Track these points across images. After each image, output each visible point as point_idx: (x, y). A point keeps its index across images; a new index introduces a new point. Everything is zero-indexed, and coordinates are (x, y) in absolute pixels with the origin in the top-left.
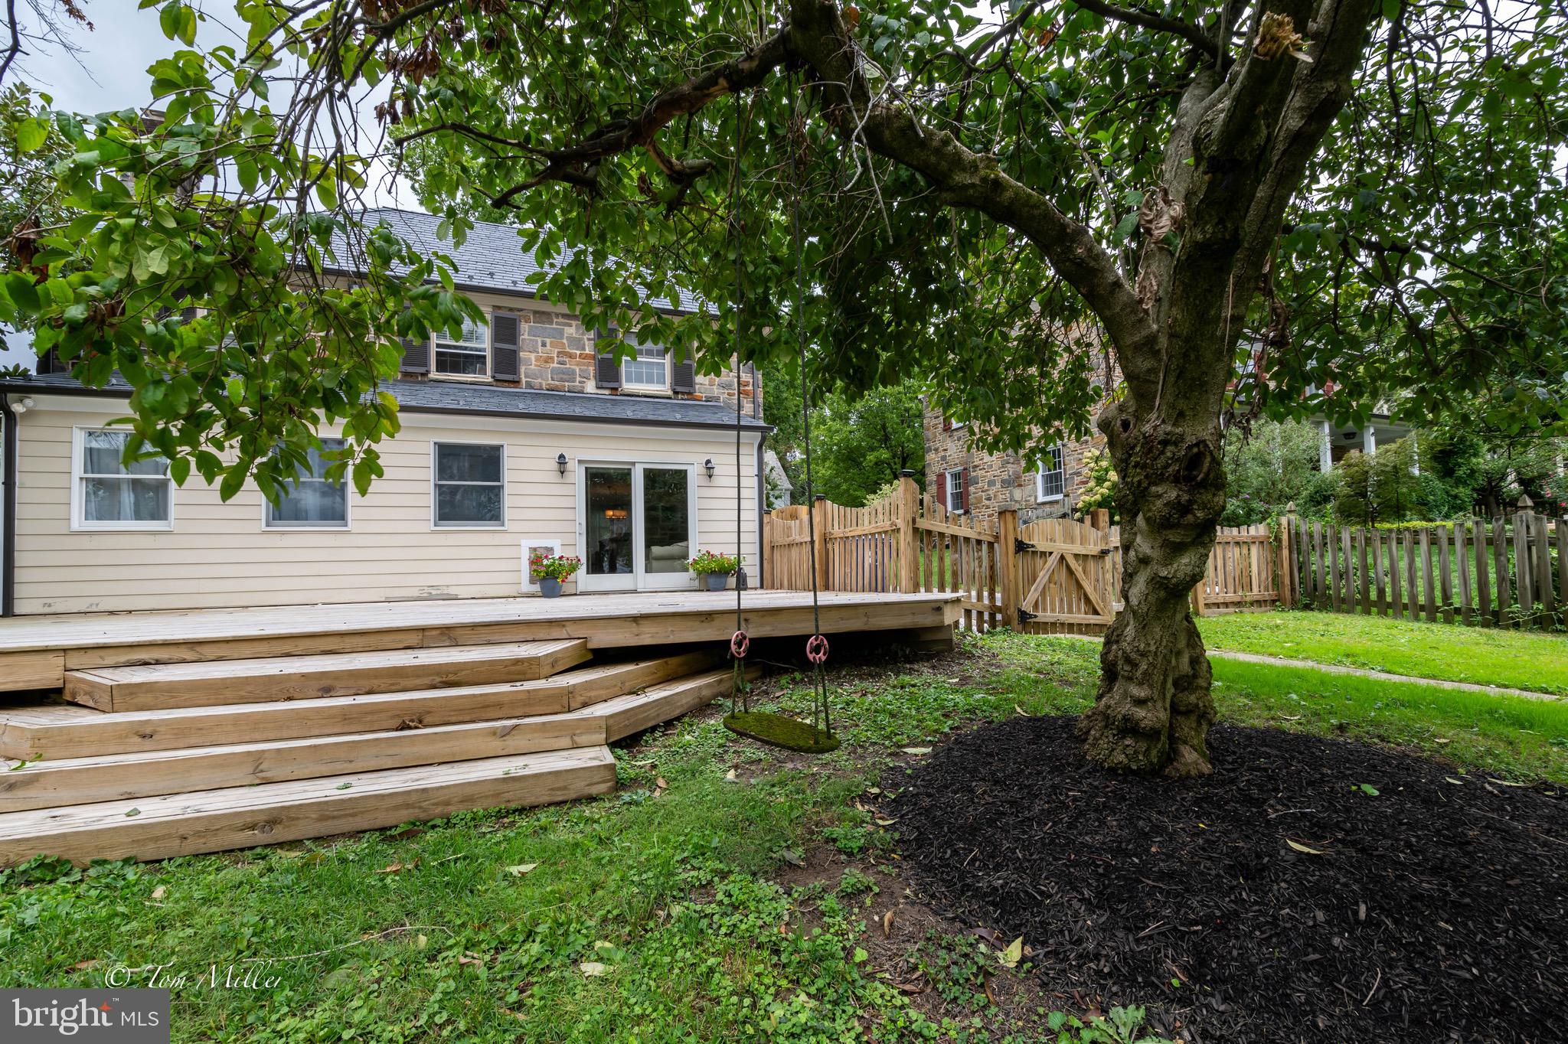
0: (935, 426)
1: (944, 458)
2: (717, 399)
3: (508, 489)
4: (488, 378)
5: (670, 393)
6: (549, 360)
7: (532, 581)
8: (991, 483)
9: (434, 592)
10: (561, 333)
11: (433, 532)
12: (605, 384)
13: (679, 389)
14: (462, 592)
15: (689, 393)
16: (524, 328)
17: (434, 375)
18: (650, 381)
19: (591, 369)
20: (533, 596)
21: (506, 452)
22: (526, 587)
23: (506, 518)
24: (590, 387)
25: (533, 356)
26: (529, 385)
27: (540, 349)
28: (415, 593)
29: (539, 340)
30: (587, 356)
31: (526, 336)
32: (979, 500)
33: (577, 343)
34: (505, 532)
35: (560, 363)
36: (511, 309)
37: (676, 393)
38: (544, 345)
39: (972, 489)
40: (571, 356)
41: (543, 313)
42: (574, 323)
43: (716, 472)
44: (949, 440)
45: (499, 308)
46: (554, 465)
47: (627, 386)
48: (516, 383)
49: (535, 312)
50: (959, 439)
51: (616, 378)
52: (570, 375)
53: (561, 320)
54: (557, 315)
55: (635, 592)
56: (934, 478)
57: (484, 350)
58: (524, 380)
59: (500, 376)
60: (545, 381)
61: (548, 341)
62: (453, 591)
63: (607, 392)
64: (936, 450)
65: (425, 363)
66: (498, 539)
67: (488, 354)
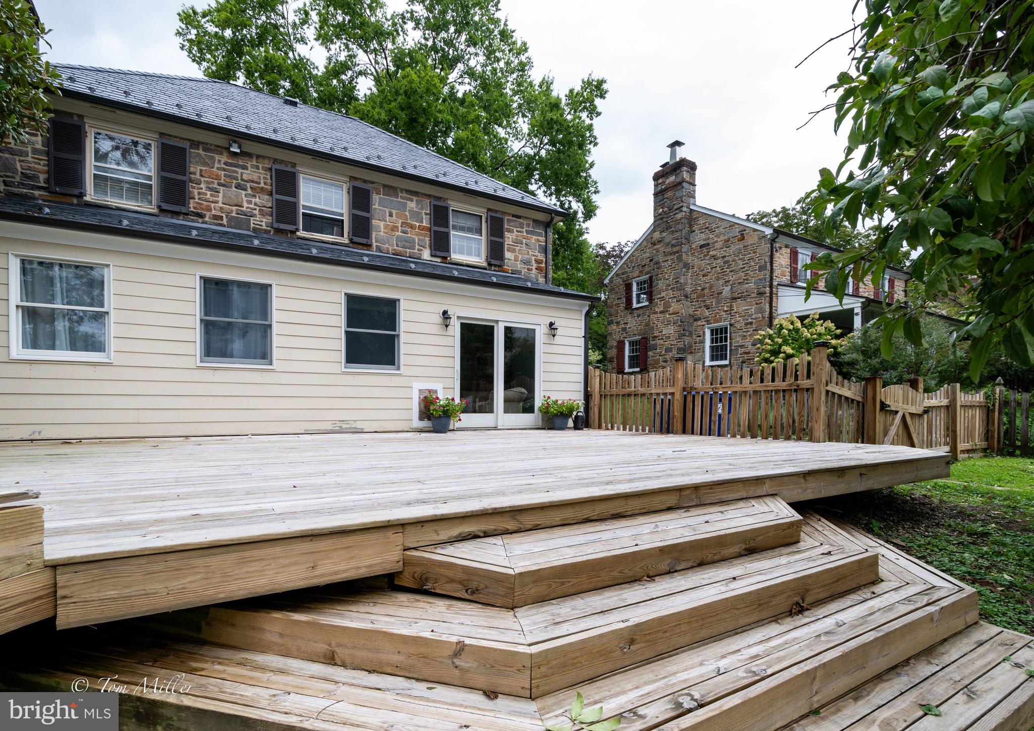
0: (618, 305)
1: (624, 329)
2: (520, 272)
3: (403, 338)
4: (345, 240)
5: (485, 264)
6: (394, 228)
7: (421, 418)
8: (668, 350)
9: (344, 426)
10: (404, 206)
11: (344, 373)
12: (439, 253)
13: (493, 262)
14: (367, 426)
15: (500, 266)
16: (376, 199)
17: (301, 233)
18: (469, 254)
19: (427, 239)
20: (421, 431)
21: (403, 306)
22: (417, 423)
23: (402, 362)
24: (426, 255)
25: (382, 224)
26: (379, 249)
27: (388, 218)
28: (329, 426)
29: (387, 210)
30: (424, 228)
31: (376, 206)
32: (657, 362)
33: (416, 216)
34: (400, 375)
35: (403, 232)
36: (365, 181)
37: (490, 265)
38: (391, 215)
39: (650, 353)
40: (412, 227)
41: (391, 187)
42: (415, 198)
43: (558, 332)
44: (629, 316)
45: (356, 179)
46: (438, 319)
47: (455, 256)
48: (368, 246)
49: (385, 186)
50: (639, 316)
51: (447, 249)
52: (410, 244)
53: (404, 195)
54: (402, 190)
55: (495, 428)
56: (615, 344)
57: (342, 215)
58: (374, 244)
59: (356, 239)
60: (391, 247)
61: (394, 212)
62: (359, 425)
63: (439, 260)
64: (618, 323)
65: (294, 222)
66: (396, 381)
67: (346, 219)
